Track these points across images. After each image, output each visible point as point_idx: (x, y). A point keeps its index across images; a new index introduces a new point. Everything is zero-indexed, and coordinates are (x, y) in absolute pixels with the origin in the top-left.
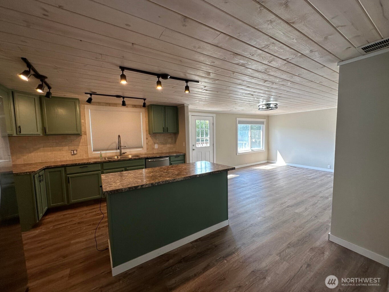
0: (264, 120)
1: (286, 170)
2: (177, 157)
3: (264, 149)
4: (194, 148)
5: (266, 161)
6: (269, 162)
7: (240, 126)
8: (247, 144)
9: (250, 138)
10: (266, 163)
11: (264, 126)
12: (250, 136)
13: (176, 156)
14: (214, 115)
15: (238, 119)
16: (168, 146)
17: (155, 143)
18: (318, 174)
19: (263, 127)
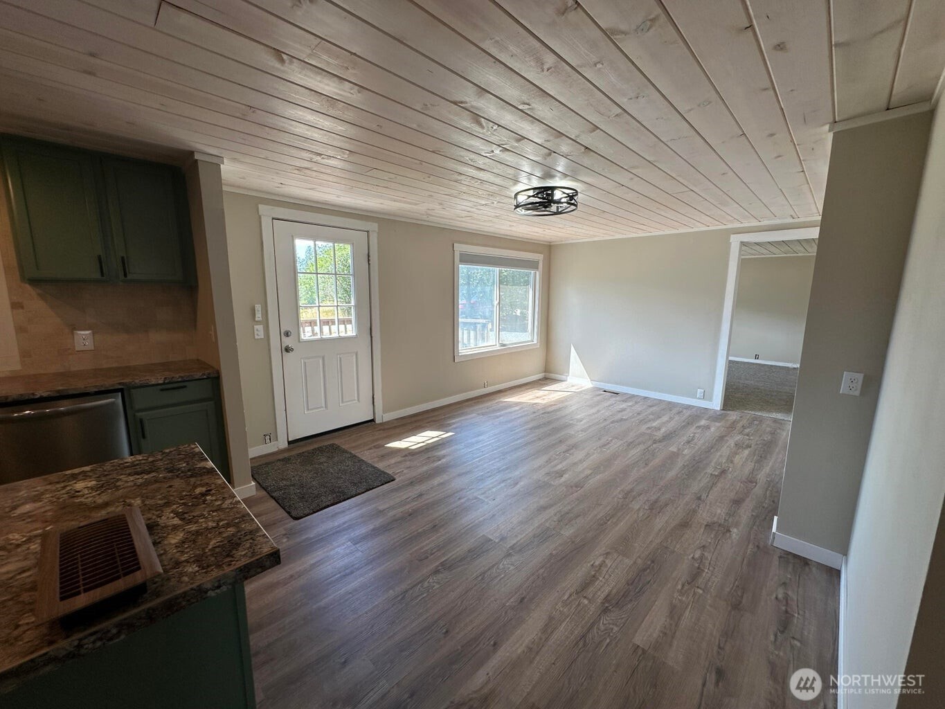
0: (539, 257)
1: (591, 406)
2: (170, 386)
3: (535, 342)
4: (288, 342)
5: (540, 376)
6: (547, 377)
7: (463, 269)
8: (490, 326)
9: (496, 309)
10: (540, 380)
11: (537, 273)
12: (496, 302)
13: (164, 384)
14: (373, 227)
15: (460, 248)
16: (157, 337)
17: (74, 328)
18: (677, 418)
19: (536, 276)
